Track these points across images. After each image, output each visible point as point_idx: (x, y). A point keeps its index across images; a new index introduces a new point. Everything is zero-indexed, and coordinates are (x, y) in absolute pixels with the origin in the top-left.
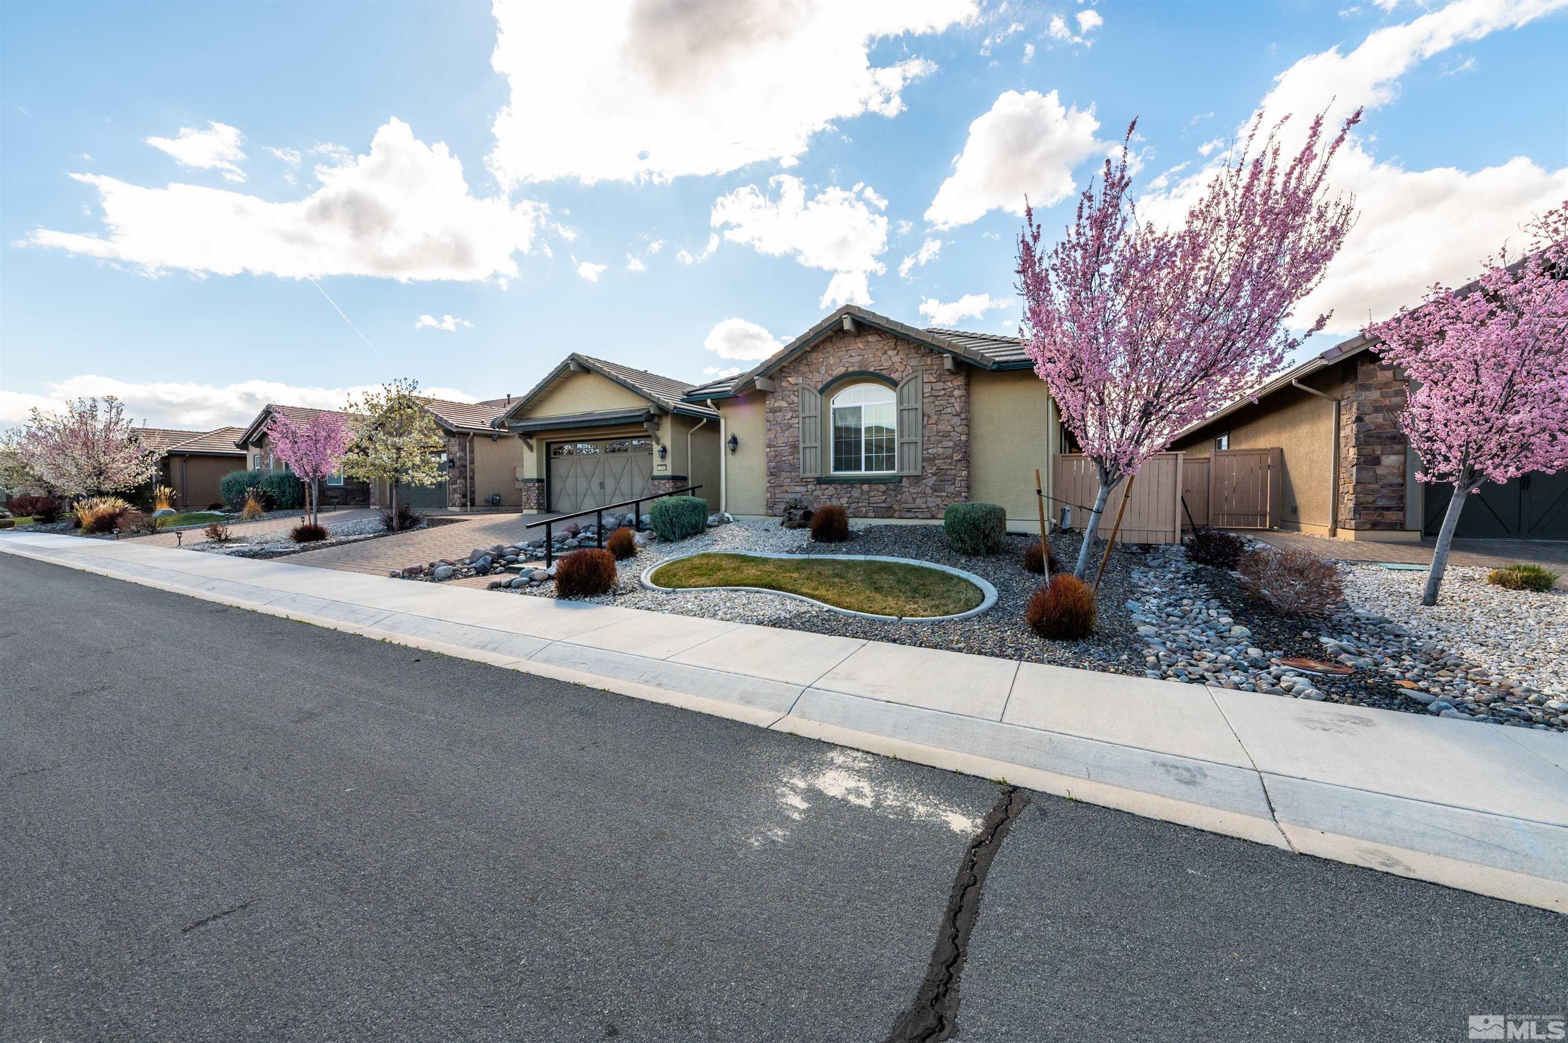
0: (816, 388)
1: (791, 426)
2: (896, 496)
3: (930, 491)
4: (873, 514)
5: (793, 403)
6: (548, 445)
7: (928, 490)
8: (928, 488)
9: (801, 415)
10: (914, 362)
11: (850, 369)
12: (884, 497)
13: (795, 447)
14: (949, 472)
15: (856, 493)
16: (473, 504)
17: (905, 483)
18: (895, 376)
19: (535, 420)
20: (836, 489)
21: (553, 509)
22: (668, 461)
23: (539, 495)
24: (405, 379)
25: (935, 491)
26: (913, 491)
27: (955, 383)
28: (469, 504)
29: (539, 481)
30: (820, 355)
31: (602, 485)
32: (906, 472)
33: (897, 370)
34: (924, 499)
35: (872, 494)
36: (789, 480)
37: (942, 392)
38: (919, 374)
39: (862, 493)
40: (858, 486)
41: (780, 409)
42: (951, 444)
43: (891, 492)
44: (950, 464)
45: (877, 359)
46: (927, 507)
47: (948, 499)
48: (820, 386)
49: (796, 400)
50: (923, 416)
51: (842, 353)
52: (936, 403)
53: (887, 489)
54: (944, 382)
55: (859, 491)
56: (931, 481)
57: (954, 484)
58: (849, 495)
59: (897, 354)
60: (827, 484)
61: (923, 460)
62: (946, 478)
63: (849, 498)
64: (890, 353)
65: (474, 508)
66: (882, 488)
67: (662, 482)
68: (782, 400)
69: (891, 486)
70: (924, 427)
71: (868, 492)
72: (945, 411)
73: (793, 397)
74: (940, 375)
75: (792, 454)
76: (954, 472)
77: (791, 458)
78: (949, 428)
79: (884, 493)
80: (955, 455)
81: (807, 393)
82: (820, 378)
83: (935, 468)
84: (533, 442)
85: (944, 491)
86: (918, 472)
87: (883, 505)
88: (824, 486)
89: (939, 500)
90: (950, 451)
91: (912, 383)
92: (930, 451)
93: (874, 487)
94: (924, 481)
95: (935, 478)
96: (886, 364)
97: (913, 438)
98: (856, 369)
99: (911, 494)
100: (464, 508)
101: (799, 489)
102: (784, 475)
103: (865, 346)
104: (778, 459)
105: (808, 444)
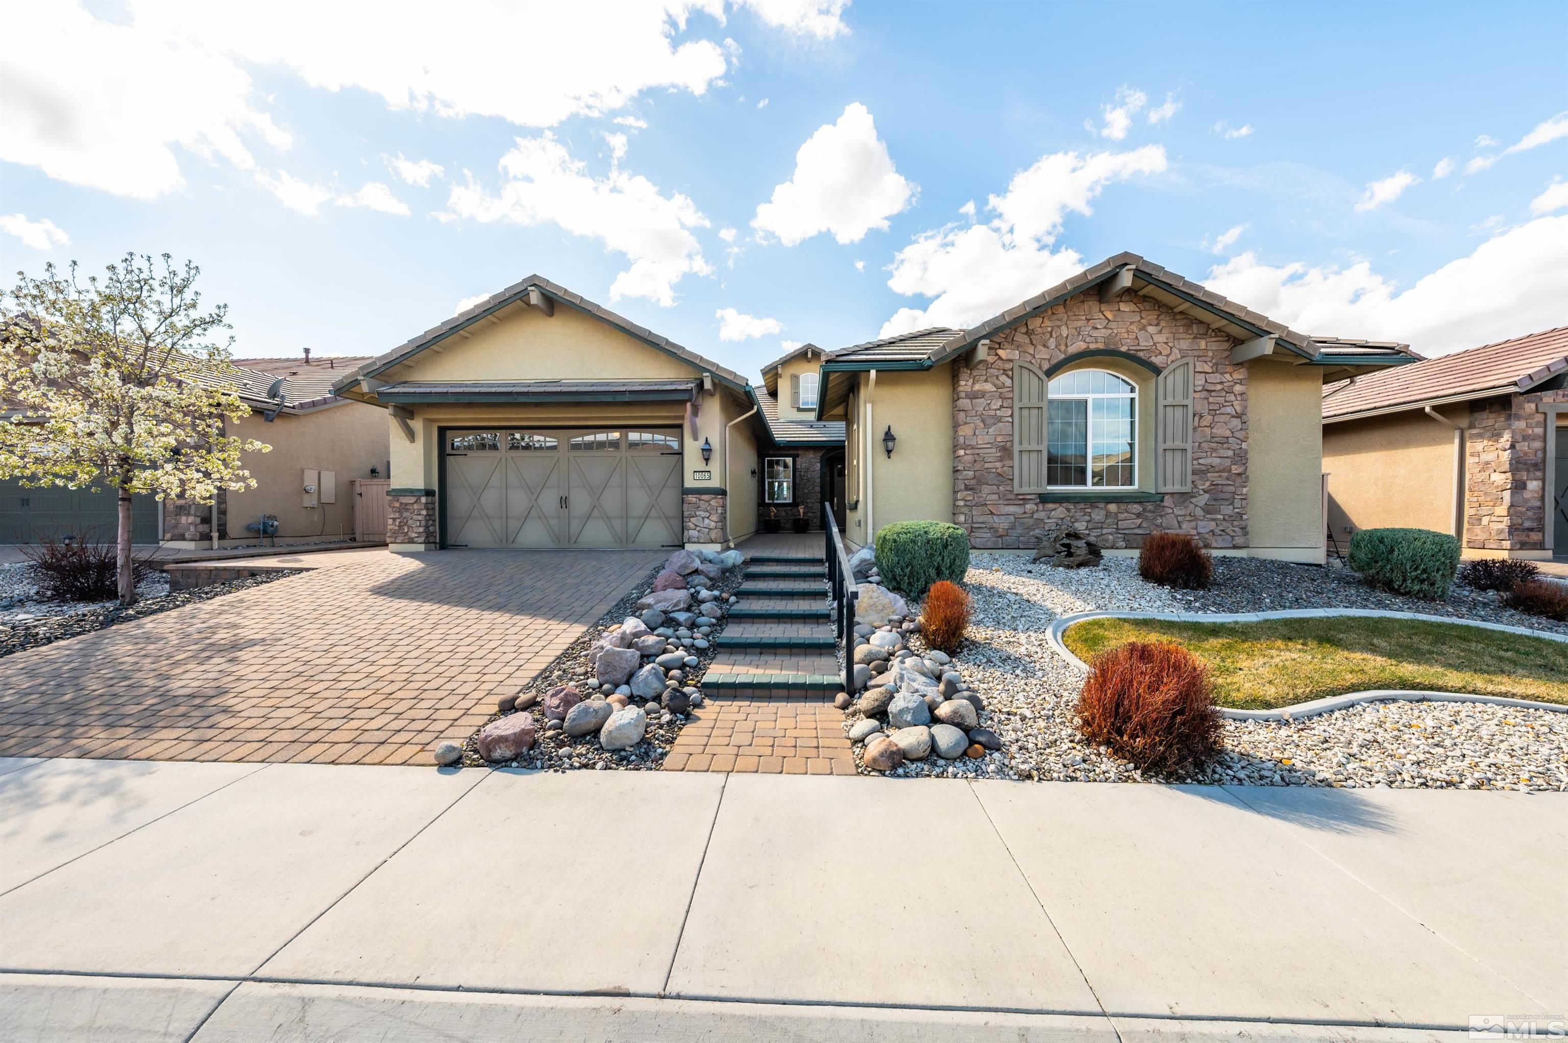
0: (1040, 367)
1: (999, 419)
2: (1155, 519)
3: (1202, 513)
4: (1123, 544)
5: (1004, 386)
6: (442, 431)
7: (1199, 512)
8: (1198, 509)
9: (1017, 406)
10: (1184, 344)
11: (1093, 346)
12: (1139, 521)
13: (1006, 452)
14: (1226, 489)
15: (1098, 515)
16: (223, 535)
17: (1168, 501)
18: (1157, 360)
19: (419, 385)
20: (1068, 510)
21: (451, 540)
22: (715, 466)
23: (429, 517)
24: (167, 256)
25: (1208, 513)
26: (1179, 513)
27: (1236, 376)
28: (215, 535)
29: (429, 493)
30: (1047, 323)
31: (564, 502)
32: (1169, 488)
33: (1161, 353)
34: (1193, 524)
35: (1121, 516)
36: (995, 497)
37: (1219, 387)
38: (1190, 360)
39: (1108, 514)
40: (1102, 505)
41: (982, 394)
42: (1230, 453)
43: (1149, 515)
44: (1227, 479)
45: (1133, 336)
46: (1198, 534)
47: (1224, 523)
48: (1046, 366)
49: (1008, 382)
50: (1194, 415)
51: (1079, 324)
52: (1211, 400)
53: (1144, 510)
54: (1222, 374)
55: (1103, 513)
56: (1203, 499)
57: (1232, 504)
58: (1088, 518)
59: (1160, 332)
60: (1053, 502)
61: (1194, 473)
62: (1222, 496)
63: (1088, 522)
64: (1151, 329)
65: (226, 543)
66: (1137, 508)
67: (704, 497)
68: (986, 381)
69: (1150, 507)
70: (1195, 429)
71: (1116, 514)
72: (1223, 410)
73: (1003, 378)
74: (1216, 364)
75: (1001, 459)
76: (1232, 489)
77: (998, 465)
78: (1228, 433)
79: (1138, 515)
80: (1233, 467)
81: (1025, 373)
82: (1045, 355)
83: (1208, 484)
84: (417, 425)
85: (1219, 512)
86: (1187, 488)
87: (1136, 531)
88: (1051, 506)
89: (1213, 523)
90: (1227, 462)
91: (1180, 372)
92: (1201, 461)
93: (1123, 507)
94: (1193, 500)
95: (1207, 496)
96: (1144, 344)
97: (1178, 444)
98: (1101, 346)
99: (1177, 516)
100: (206, 544)
101: (1012, 509)
102: (986, 489)
103: (1115, 316)
104: (977, 466)
105: (1026, 446)
